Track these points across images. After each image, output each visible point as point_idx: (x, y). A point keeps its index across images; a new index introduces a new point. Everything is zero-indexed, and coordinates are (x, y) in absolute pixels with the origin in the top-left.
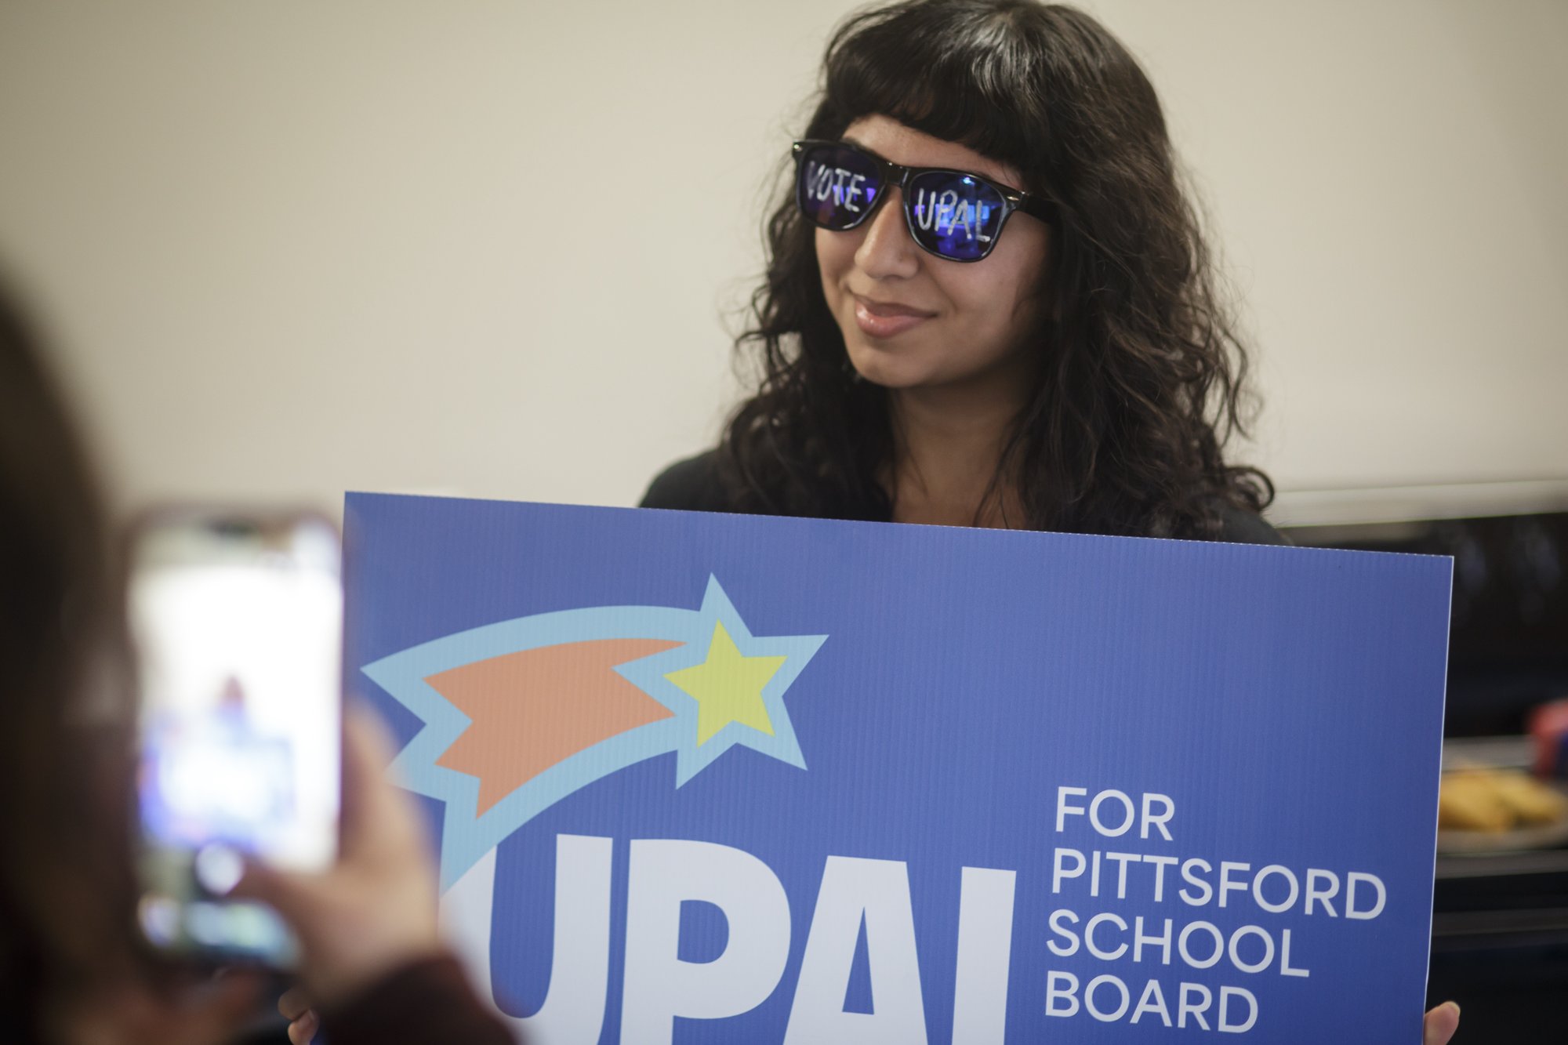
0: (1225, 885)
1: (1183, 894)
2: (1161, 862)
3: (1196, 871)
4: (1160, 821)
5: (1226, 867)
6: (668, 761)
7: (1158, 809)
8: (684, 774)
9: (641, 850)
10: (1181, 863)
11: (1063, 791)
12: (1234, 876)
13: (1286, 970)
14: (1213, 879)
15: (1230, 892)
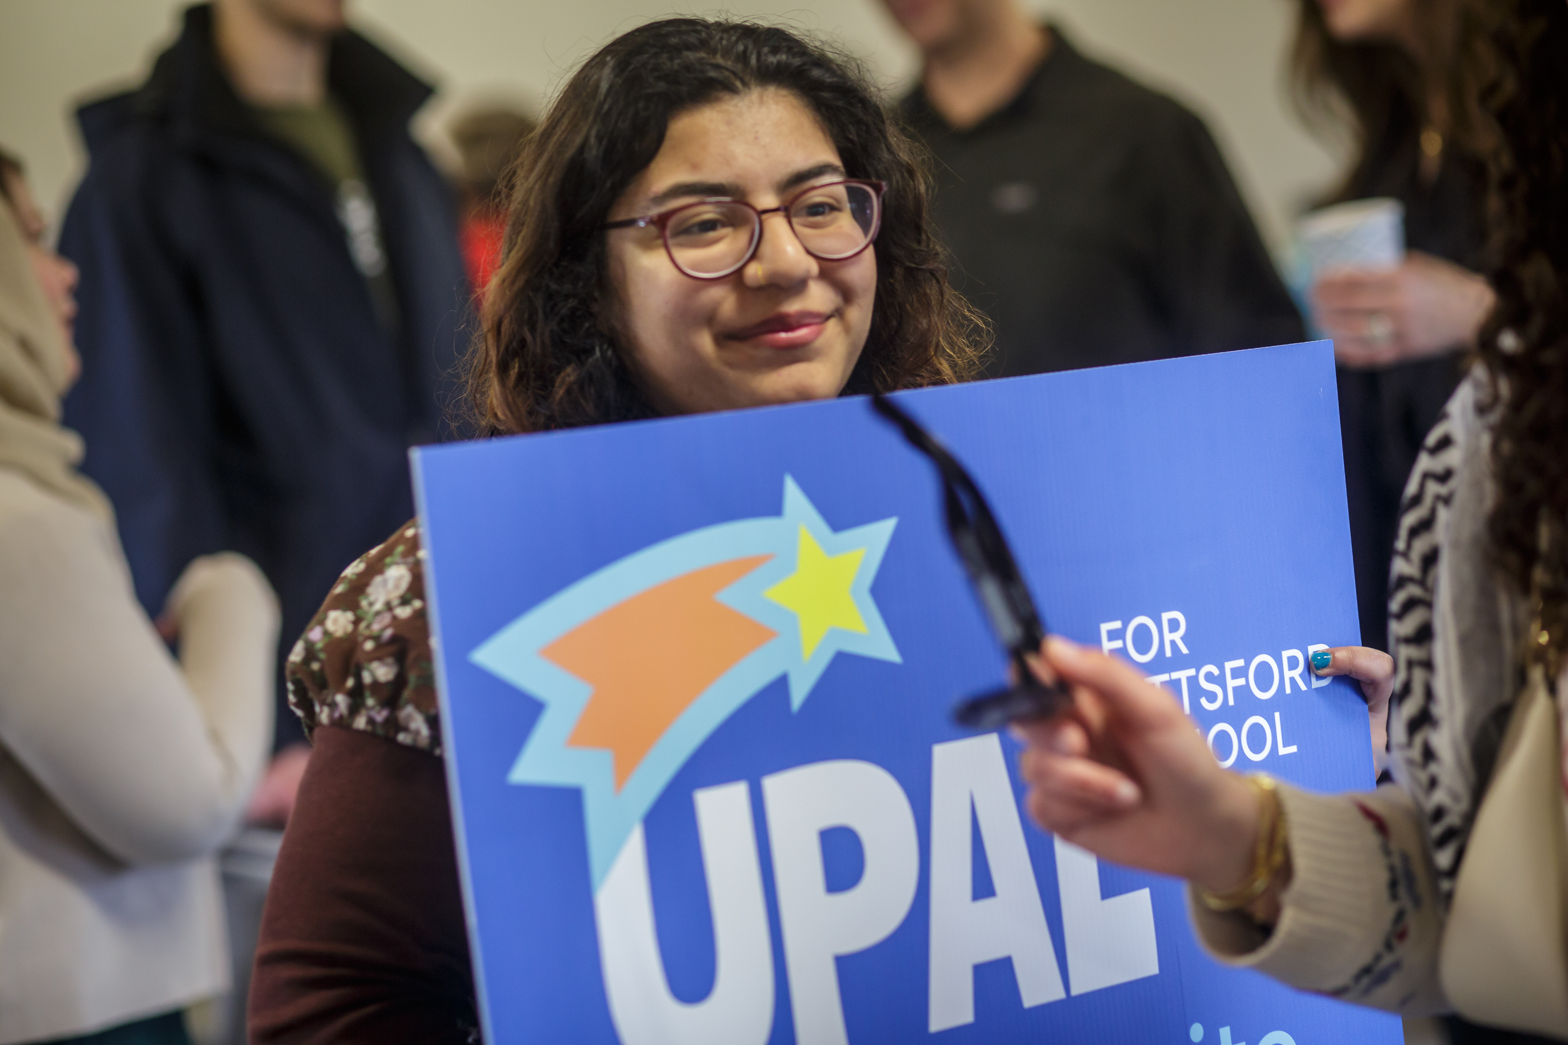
0: (1231, 683)
1: (1203, 701)
2: (1183, 675)
3: (1209, 677)
4: (1177, 636)
5: (1229, 665)
6: (781, 685)
7: (1174, 625)
8: (798, 695)
9: (772, 785)
10: (1198, 672)
11: (1105, 627)
12: (1236, 673)
13: (1283, 751)
14: (1220, 680)
15: (1235, 689)
